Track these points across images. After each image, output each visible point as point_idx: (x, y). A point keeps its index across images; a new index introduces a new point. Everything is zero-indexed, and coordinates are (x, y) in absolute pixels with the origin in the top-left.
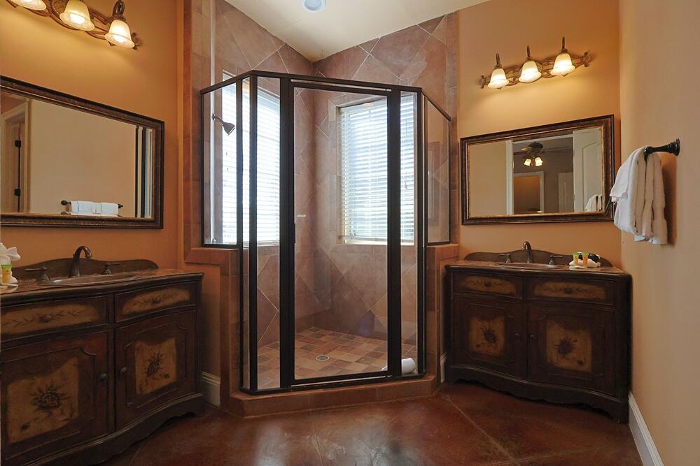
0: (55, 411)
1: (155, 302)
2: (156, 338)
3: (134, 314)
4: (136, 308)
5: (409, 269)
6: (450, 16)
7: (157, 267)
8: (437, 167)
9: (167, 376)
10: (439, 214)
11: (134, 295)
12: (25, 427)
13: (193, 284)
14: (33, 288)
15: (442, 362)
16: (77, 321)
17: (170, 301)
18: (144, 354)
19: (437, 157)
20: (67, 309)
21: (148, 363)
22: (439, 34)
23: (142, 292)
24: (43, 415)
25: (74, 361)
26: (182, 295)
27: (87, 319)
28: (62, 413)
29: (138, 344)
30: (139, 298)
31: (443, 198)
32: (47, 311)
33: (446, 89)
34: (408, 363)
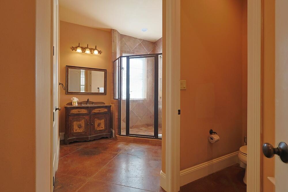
0: (81, 129)
1: (99, 111)
2: (100, 119)
3: (95, 113)
4: (95, 112)
7: (105, 104)
9: (102, 128)
11: (95, 109)
12: (76, 130)
13: (109, 107)
14: (79, 106)
16: (84, 112)
17: (103, 111)
18: (97, 122)
20: (83, 110)
21: (98, 124)
23: (96, 108)
24: (79, 129)
25: (84, 120)
26: (106, 110)
27: (86, 113)
28: (82, 129)
29: (96, 119)
30: (96, 109)
32: (80, 110)
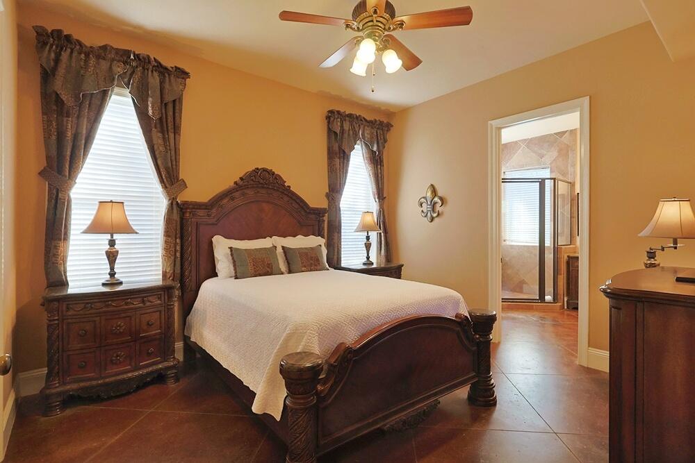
5: (549, 257)
6: (571, 131)
8: (563, 207)
10: (564, 229)
15: (566, 299)
19: (563, 201)
22: (565, 139)
31: (567, 222)
33: (569, 168)
34: (548, 298)
